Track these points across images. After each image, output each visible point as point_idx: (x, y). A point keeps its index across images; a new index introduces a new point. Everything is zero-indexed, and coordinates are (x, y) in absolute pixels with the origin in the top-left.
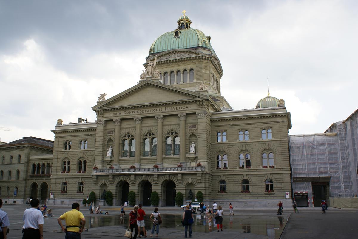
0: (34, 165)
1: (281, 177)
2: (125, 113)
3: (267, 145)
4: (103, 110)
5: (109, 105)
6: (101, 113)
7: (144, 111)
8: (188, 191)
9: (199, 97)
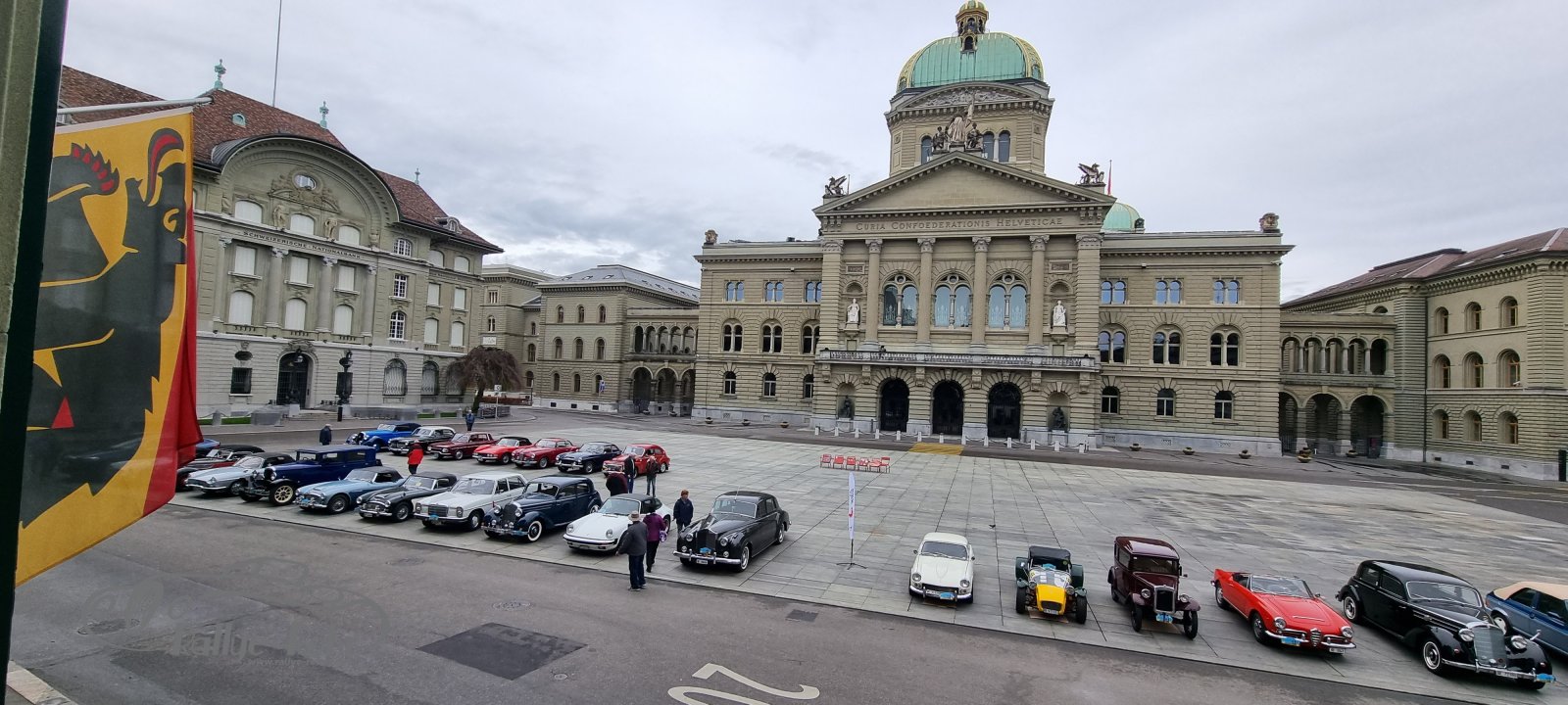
0: (639, 330)
1: (1257, 389)
2: (895, 226)
3: (1227, 316)
4: (842, 216)
5: (855, 206)
6: (835, 222)
7: (944, 225)
8: (1052, 409)
9: (1087, 200)
